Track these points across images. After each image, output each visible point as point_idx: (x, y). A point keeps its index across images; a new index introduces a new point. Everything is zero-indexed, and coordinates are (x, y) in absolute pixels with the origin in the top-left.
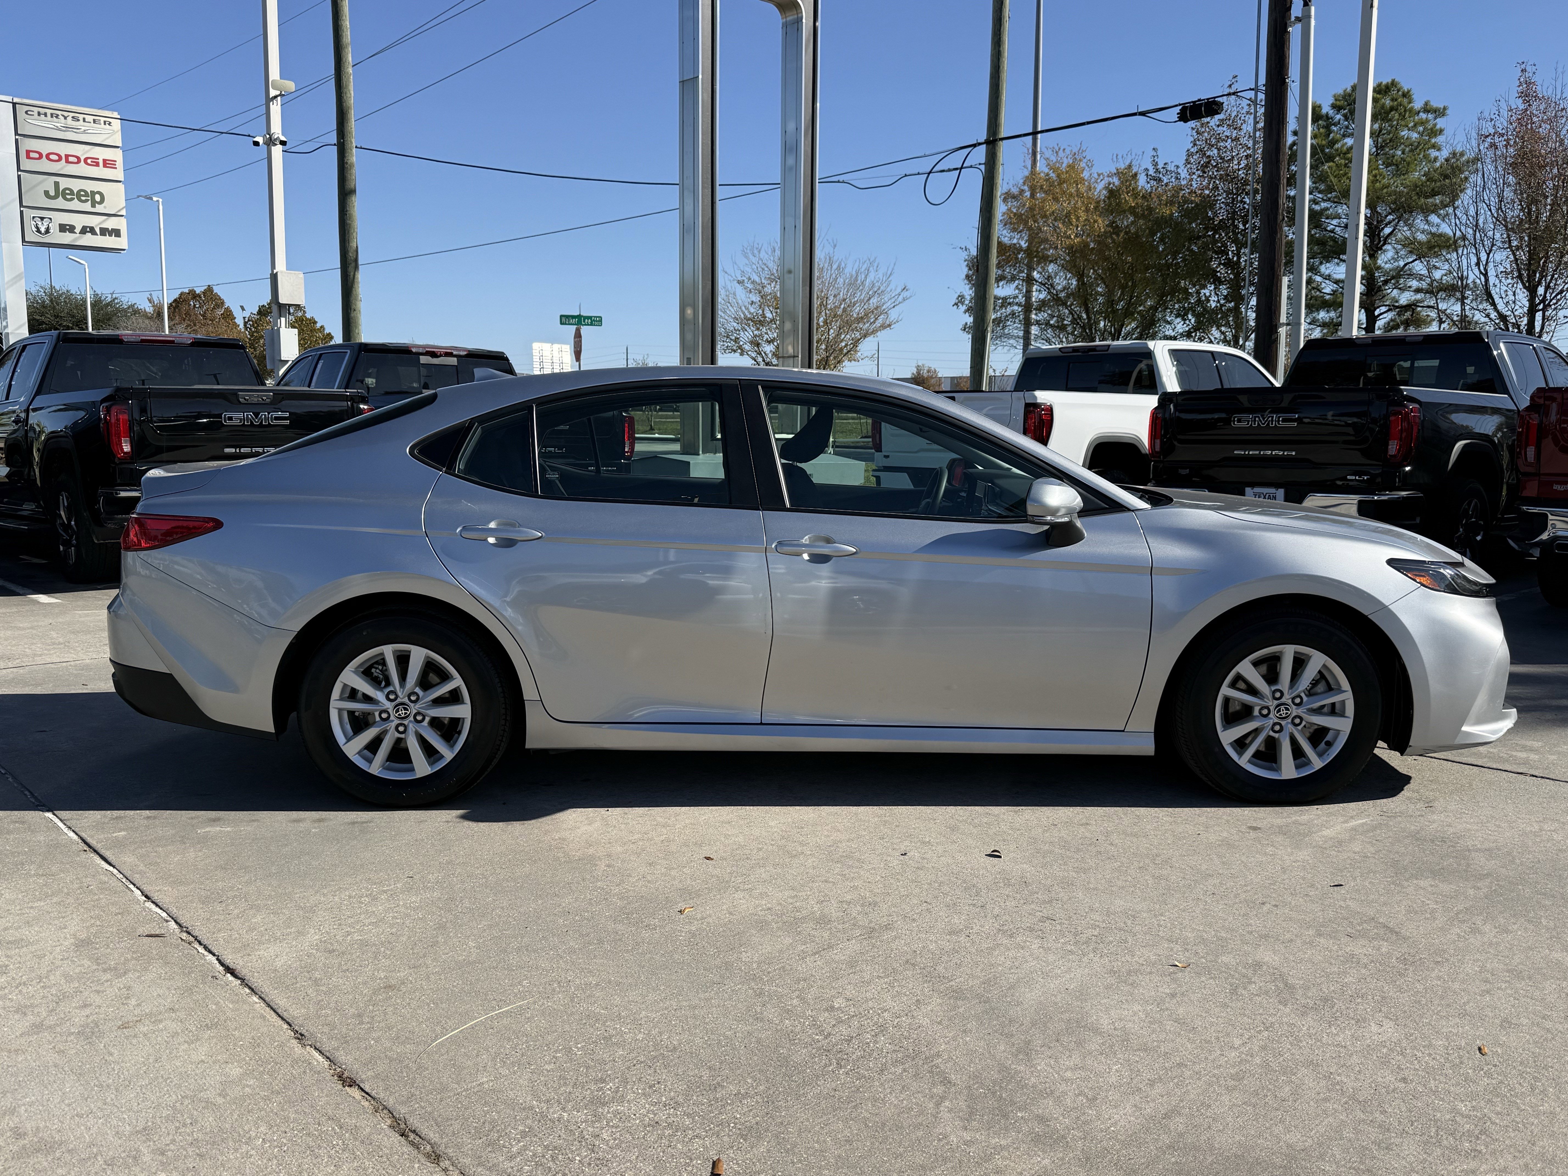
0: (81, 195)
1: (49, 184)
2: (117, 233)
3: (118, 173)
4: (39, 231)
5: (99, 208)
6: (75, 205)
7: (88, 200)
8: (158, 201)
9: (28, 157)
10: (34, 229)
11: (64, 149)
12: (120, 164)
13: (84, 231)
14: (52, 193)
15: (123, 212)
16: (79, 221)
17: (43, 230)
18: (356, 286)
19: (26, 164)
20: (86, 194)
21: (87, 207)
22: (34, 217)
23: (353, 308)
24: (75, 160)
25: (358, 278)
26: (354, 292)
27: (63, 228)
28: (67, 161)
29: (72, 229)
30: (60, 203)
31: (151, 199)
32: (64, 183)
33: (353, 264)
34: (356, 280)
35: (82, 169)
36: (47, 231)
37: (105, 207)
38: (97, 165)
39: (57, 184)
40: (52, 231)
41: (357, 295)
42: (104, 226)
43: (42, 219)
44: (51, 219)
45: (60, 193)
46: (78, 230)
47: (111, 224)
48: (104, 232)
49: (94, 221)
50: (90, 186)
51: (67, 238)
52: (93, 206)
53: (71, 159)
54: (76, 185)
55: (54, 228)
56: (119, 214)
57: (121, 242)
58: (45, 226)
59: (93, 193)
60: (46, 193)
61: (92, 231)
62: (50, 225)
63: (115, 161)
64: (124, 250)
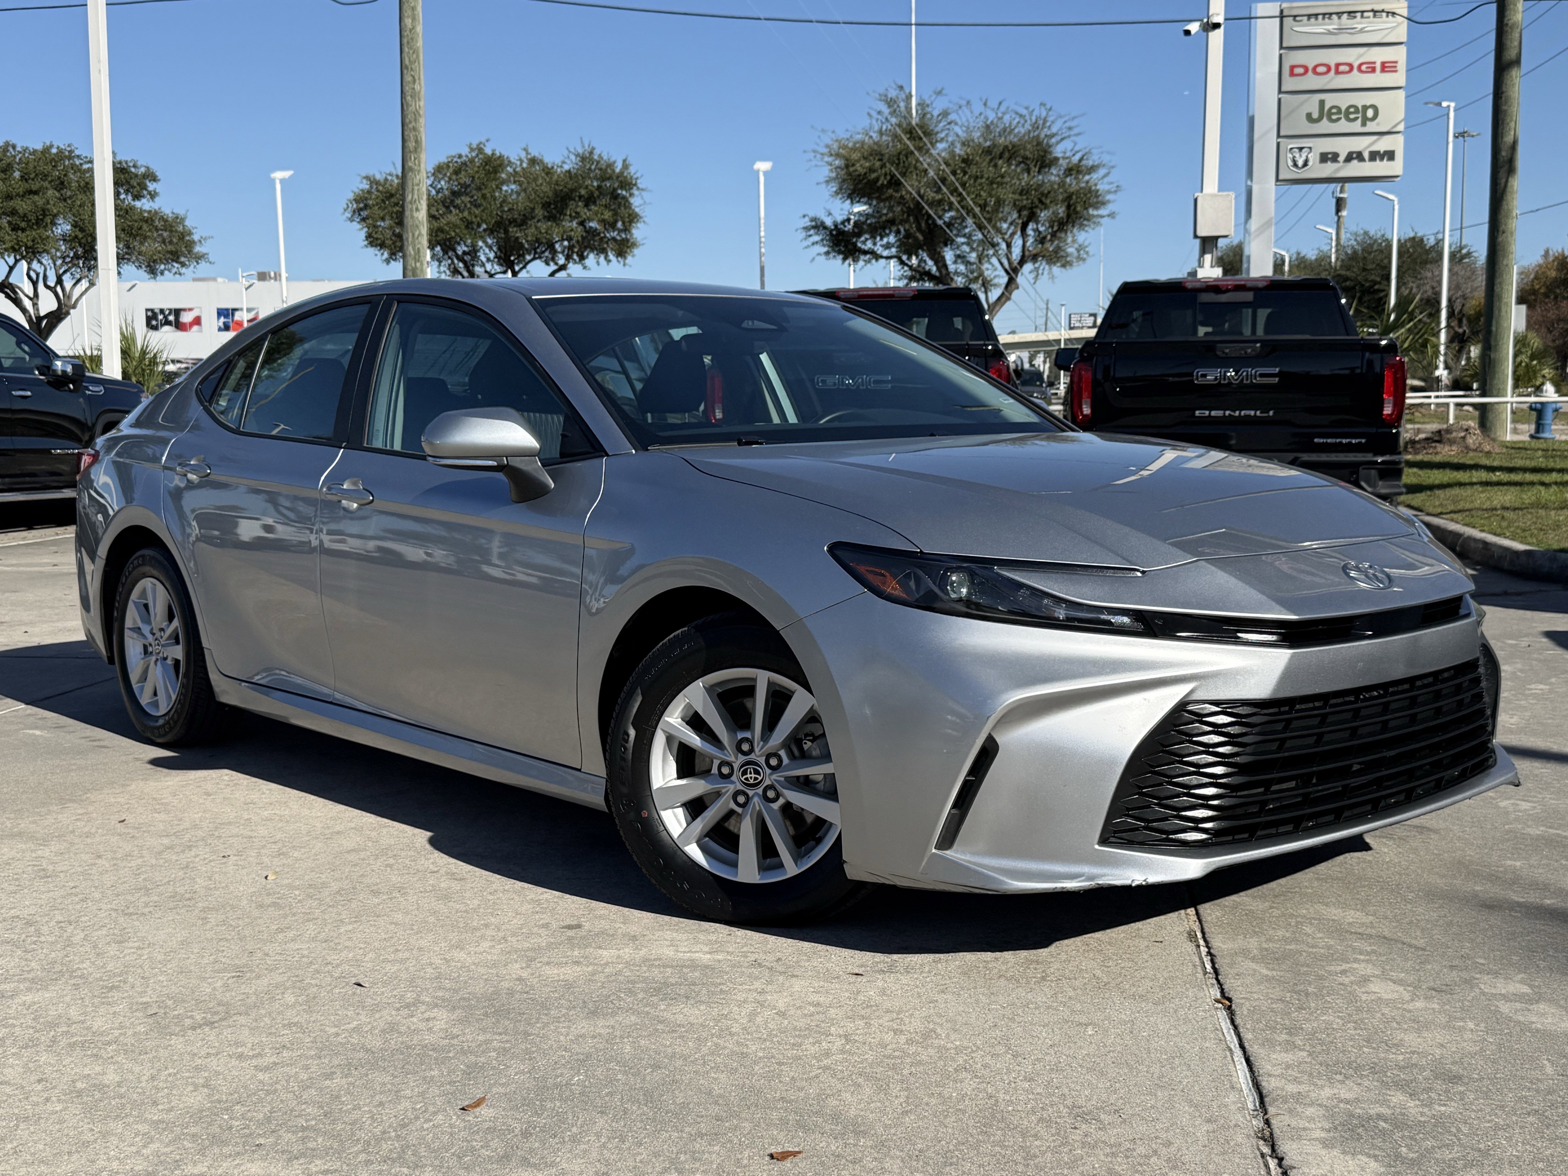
0: (1349, 113)
1: (1312, 104)
2: (1390, 155)
3: (1399, 78)
4: (1295, 165)
5: (1371, 127)
6: (1343, 126)
7: (1357, 118)
8: (1449, 107)
9: (1292, 74)
10: (1290, 163)
11: (1333, 57)
12: (1402, 66)
13: (1349, 158)
14: (1315, 115)
15: (1401, 127)
16: (1343, 146)
17: (1300, 163)
18: (1508, 197)
19: (1290, 84)
20: (1357, 111)
21: (1356, 127)
22: (1291, 149)
23: (1501, 229)
24: (1347, 68)
25: (1512, 186)
26: (1505, 207)
27: (1325, 158)
28: (1337, 72)
29: (1335, 157)
30: (1325, 126)
31: (1440, 104)
32: (1331, 100)
33: (1506, 167)
34: (1509, 189)
35: (1357, 79)
36: (1306, 164)
37: (1378, 124)
38: (1373, 70)
39: (1322, 103)
40: (1310, 163)
41: (1509, 211)
42: (1375, 148)
43: (1301, 149)
44: (1310, 148)
45: (1327, 113)
46: (1342, 158)
47: (1383, 145)
48: (1375, 156)
49: (1361, 144)
50: (1361, 99)
51: (1328, 170)
52: (1364, 124)
53: (1342, 68)
54: (1344, 101)
55: (1314, 158)
56: (1395, 130)
57: (1395, 167)
58: (1304, 158)
59: (1365, 108)
60: (1309, 116)
61: (1359, 156)
62: (1309, 156)
63: (1396, 62)
64: (1397, 177)
